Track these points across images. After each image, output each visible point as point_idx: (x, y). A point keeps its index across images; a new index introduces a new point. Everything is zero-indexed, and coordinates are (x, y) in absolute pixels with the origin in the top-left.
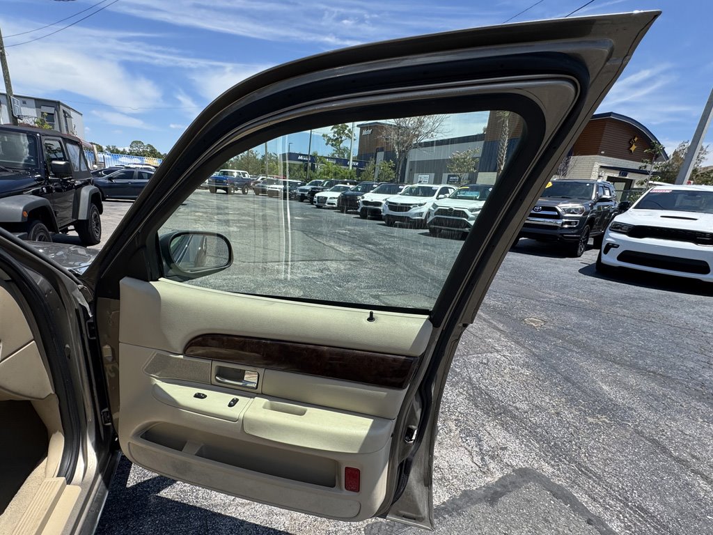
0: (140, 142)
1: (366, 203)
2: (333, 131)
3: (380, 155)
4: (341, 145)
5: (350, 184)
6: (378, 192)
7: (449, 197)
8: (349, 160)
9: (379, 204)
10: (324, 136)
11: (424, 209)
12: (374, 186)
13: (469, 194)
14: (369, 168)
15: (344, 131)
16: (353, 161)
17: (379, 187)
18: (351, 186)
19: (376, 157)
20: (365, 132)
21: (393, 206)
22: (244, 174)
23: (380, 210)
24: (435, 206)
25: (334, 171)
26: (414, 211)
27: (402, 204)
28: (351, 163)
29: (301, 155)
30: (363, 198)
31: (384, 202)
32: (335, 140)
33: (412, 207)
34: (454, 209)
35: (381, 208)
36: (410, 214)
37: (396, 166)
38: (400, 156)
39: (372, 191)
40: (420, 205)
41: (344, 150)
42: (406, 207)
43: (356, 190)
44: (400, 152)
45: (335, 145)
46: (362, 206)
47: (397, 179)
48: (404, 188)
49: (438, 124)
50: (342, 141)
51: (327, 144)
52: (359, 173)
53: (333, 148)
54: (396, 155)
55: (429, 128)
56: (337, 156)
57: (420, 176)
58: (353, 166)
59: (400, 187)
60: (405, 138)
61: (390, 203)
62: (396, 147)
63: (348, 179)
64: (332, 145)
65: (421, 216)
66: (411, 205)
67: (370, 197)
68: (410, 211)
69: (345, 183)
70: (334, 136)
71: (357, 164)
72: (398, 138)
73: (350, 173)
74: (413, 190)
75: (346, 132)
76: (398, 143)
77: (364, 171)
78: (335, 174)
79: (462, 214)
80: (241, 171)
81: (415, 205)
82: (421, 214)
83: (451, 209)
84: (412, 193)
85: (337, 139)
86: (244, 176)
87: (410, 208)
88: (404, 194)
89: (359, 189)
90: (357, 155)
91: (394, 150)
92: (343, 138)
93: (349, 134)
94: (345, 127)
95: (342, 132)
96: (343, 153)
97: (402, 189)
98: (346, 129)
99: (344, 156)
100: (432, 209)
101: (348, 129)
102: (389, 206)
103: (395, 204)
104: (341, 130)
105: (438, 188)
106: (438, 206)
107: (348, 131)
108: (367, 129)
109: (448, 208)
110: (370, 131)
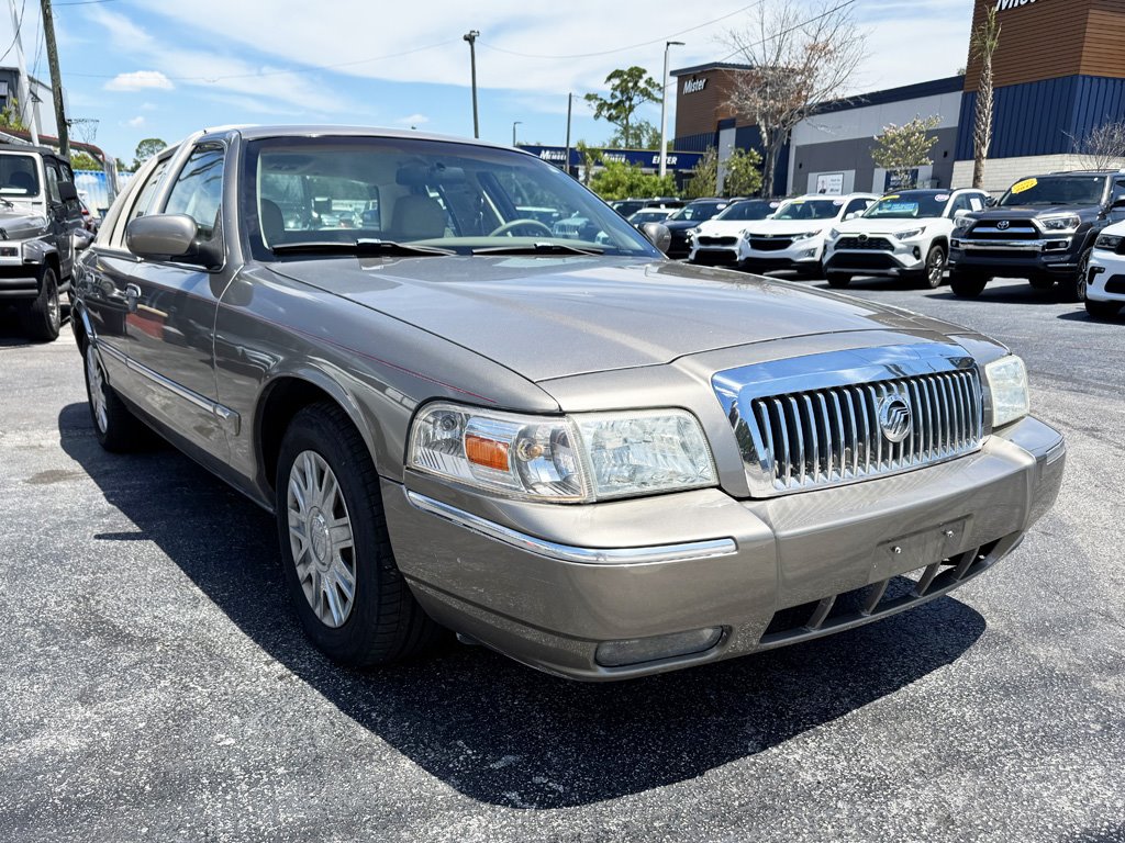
0: (158, 141)
1: (703, 240)
2: (610, 85)
3: (728, 137)
4: (632, 117)
5: (667, 206)
6: (727, 217)
7: (862, 217)
8: (658, 154)
9: (732, 241)
10: (589, 97)
11: (817, 243)
12: (720, 207)
13: (898, 209)
14: (703, 170)
15: (636, 84)
16: (668, 154)
17: (729, 208)
18: (671, 211)
19: (716, 143)
20: (689, 87)
21: (758, 242)
23: (733, 252)
24: (834, 233)
25: (628, 183)
26: (797, 246)
27: (775, 236)
28: (664, 159)
29: (546, 149)
30: (699, 231)
31: (741, 237)
32: (616, 106)
33: (792, 239)
34: (869, 236)
35: (735, 248)
36: (792, 253)
37: (765, 159)
38: (770, 142)
39: (715, 217)
40: (810, 235)
41: (640, 128)
42: (783, 242)
43: (682, 217)
44: (770, 132)
45: (618, 118)
46: (697, 247)
47: (767, 188)
48: (782, 205)
50: (631, 108)
51: (597, 117)
52: (680, 180)
53: (612, 125)
54: (760, 139)
56: (622, 144)
57: (821, 178)
58: (668, 166)
59: (773, 205)
60: (779, 105)
61: (752, 235)
62: (762, 123)
63: (659, 195)
64: (610, 118)
65: (813, 255)
66: (794, 235)
67: (714, 228)
68: (791, 248)
69: (657, 205)
70: (613, 96)
71: (676, 160)
73: (663, 184)
74: (799, 208)
75: (642, 84)
76: (764, 116)
77: (691, 176)
78: (631, 188)
79: (882, 243)
81: (800, 236)
82: (811, 253)
83: (863, 237)
84: (796, 213)
85: (621, 102)
87: (791, 242)
88: (779, 218)
89: (688, 216)
90: (673, 137)
91: (758, 127)
92: (636, 100)
93: (650, 89)
94: (637, 73)
95: (631, 85)
96: (637, 137)
97: (775, 209)
98: (641, 77)
99: (640, 143)
100: (830, 239)
101: (645, 77)
102: (750, 241)
103: (763, 236)
104: (629, 81)
105: (844, 200)
106: (839, 234)
107: (646, 82)
108: (695, 80)
109: (857, 236)
110: (700, 84)
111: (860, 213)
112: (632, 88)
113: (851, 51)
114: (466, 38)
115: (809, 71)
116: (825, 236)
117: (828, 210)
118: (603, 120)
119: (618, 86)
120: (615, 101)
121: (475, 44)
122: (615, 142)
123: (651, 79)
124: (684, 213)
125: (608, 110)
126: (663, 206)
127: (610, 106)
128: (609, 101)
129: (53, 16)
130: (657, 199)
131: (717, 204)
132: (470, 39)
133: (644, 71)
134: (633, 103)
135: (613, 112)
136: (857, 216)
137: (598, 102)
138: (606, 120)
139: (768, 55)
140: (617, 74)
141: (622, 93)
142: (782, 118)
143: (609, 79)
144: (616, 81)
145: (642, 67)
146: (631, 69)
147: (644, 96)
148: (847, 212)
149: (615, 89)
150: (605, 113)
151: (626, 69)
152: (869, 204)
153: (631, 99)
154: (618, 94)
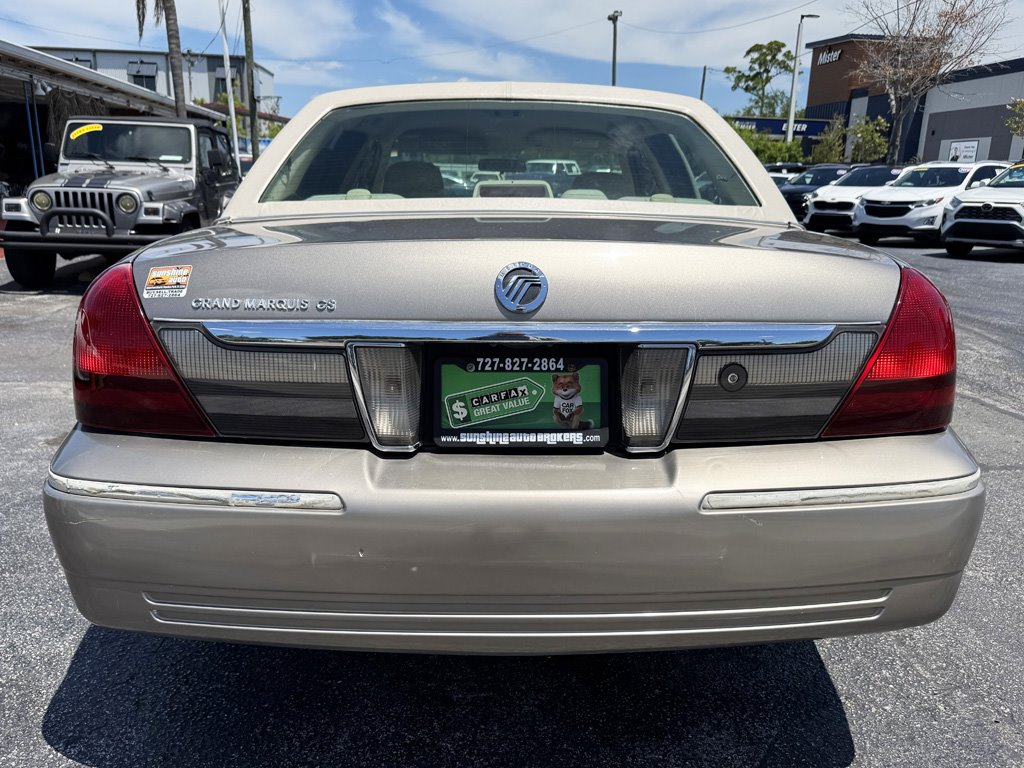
1: (820, 205)
2: (749, 58)
3: (860, 106)
4: (768, 88)
5: (789, 171)
6: (846, 183)
7: (989, 185)
8: (786, 121)
9: (848, 206)
10: (728, 70)
11: (937, 211)
12: (840, 172)
14: (831, 136)
15: (774, 57)
16: (796, 122)
17: (850, 174)
18: (791, 176)
19: (848, 112)
20: (824, 58)
21: (873, 207)
22: (570, 167)
23: (849, 217)
24: (956, 202)
26: (915, 214)
27: (893, 203)
28: (791, 127)
30: (815, 196)
31: (857, 202)
32: (754, 78)
33: (910, 206)
34: (993, 205)
35: (851, 213)
36: (908, 220)
37: (891, 128)
38: (898, 109)
39: (834, 182)
40: (931, 202)
41: (775, 97)
42: (901, 208)
43: (802, 181)
44: (899, 100)
45: (754, 88)
46: (812, 211)
47: (893, 155)
48: (904, 172)
49: (984, 38)
50: (768, 80)
51: (734, 88)
52: (807, 146)
53: (748, 95)
54: (889, 106)
55: (965, 47)
56: (757, 113)
57: (954, 145)
58: (796, 133)
59: (894, 172)
60: (911, 73)
61: (869, 201)
62: (891, 91)
63: (783, 160)
64: (747, 89)
65: (932, 223)
66: (912, 203)
67: (830, 193)
68: (908, 215)
69: (778, 170)
70: (751, 69)
71: (804, 127)
72: (895, 74)
73: (789, 149)
74: (922, 175)
75: (780, 57)
76: (894, 84)
77: (817, 142)
79: (1009, 213)
80: (564, 162)
81: (918, 204)
82: (930, 221)
83: (987, 206)
84: (917, 180)
85: (758, 74)
86: (571, 171)
87: (909, 210)
88: (900, 184)
89: (808, 181)
90: (804, 107)
91: (888, 95)
92: (773, 71)
93: (788, 62)
94: (775, 47)
95: (769, 58)
96: (771, 106)
97: (898, 175)
98: (779, 51)
99: (774, 112)
100: (951, 208)
101: (784, 50)
102: (866, 208)
103: (879, 202)
104: (768, 55)
105: (972, 168)
106: (961, 202)
107: (785, 54)
108: (830, 52)
109: (981, 205)
110: (835, 55)
111: (987, 181)
112: (771, 61)
113: (990, 18)
114: (610, 18)
115: (944, 38)
116: (946, 203)
117: (952, 178)
118: (740, 91)
119: (757, 59)
120: (752, 74)
121: (618, 23)
122: (749, 111)
123: (789, 52)
124: (804, 178)
125: (746, 81)
126: (784, 171)
127: (748, 78)
128: (747, 74)
129: (251, 9)
130: (778, 164)
131: (837, 170)
132: (613, 19)
133: (783, 45)
134: (770, 74)
135: (751, 83)
136: (983, 185)
137: (736, 75)
138: (743, 91)
139: (902, 23)
140: (756, 48)
141: (760, 66)
142: (913, 85)
143: (748, 53)
144: (755, 55)
145: (781, 41)
146: (771, 43)
147: (781, 68)
148: (973, 179)
149: (753, 62)
150: (742, 84)
151: (765, 43)
152: (998, 172)
153: (767, 71)
154: (756, 66)
